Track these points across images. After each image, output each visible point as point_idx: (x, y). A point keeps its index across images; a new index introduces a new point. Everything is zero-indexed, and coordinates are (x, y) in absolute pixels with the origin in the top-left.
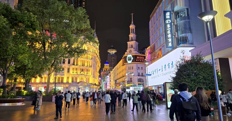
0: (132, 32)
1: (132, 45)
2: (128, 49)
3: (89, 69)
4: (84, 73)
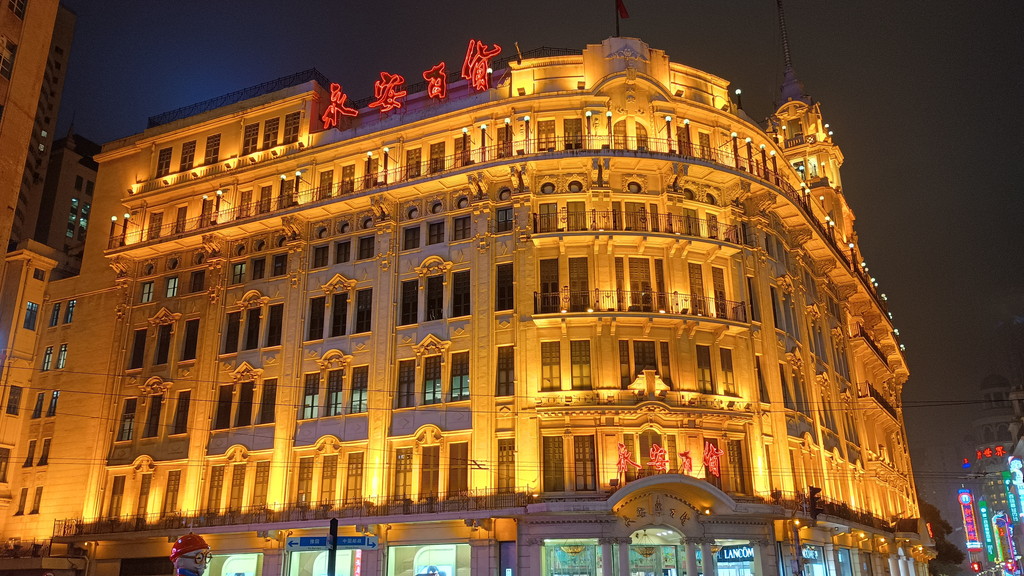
4: (671, 390)
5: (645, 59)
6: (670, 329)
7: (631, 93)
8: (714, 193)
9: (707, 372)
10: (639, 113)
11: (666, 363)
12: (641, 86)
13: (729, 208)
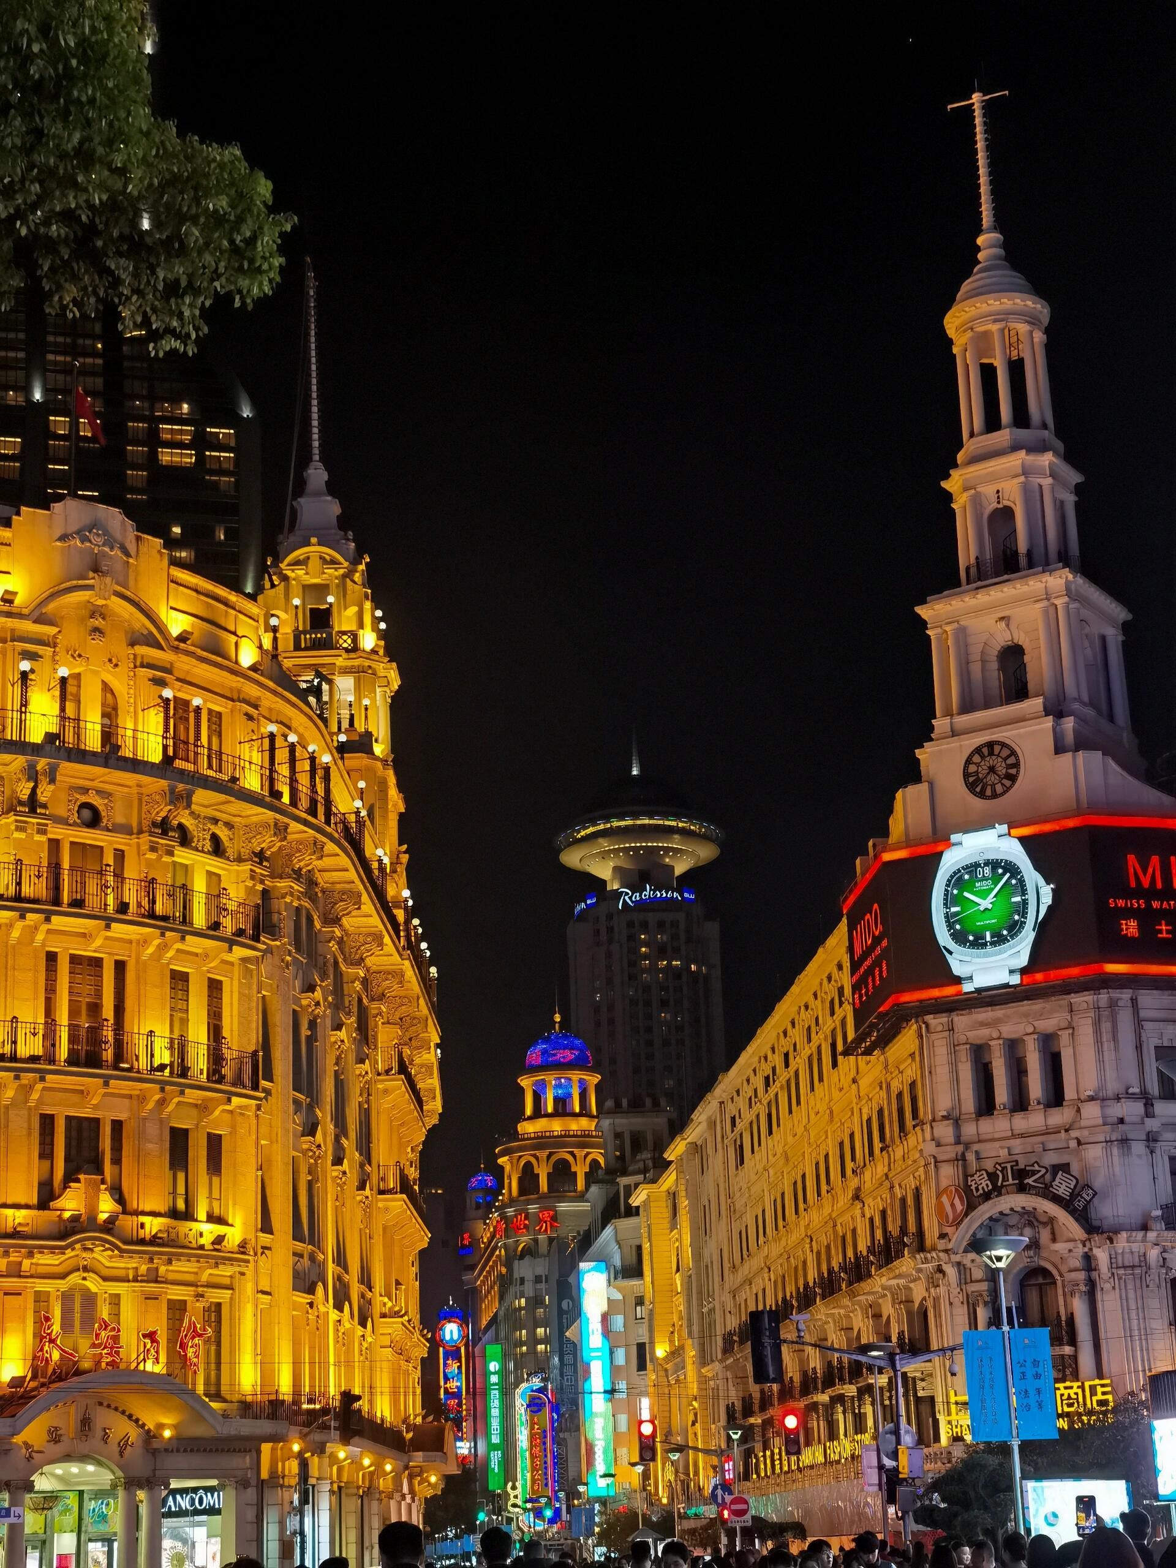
0: (992, 423)
1: (1013, 655)
2: (940, 724)
3: (218, 1121)
4: (124, 1212)
5: (128, 555)
6: (130, 1097)
7: (98, 622)
8: (223, 833)
9: (181, 1176)
10: (109, 666)
11: (117, 1161)
12: (118, 610)
13: (247, 867)
